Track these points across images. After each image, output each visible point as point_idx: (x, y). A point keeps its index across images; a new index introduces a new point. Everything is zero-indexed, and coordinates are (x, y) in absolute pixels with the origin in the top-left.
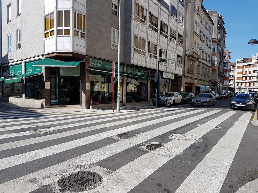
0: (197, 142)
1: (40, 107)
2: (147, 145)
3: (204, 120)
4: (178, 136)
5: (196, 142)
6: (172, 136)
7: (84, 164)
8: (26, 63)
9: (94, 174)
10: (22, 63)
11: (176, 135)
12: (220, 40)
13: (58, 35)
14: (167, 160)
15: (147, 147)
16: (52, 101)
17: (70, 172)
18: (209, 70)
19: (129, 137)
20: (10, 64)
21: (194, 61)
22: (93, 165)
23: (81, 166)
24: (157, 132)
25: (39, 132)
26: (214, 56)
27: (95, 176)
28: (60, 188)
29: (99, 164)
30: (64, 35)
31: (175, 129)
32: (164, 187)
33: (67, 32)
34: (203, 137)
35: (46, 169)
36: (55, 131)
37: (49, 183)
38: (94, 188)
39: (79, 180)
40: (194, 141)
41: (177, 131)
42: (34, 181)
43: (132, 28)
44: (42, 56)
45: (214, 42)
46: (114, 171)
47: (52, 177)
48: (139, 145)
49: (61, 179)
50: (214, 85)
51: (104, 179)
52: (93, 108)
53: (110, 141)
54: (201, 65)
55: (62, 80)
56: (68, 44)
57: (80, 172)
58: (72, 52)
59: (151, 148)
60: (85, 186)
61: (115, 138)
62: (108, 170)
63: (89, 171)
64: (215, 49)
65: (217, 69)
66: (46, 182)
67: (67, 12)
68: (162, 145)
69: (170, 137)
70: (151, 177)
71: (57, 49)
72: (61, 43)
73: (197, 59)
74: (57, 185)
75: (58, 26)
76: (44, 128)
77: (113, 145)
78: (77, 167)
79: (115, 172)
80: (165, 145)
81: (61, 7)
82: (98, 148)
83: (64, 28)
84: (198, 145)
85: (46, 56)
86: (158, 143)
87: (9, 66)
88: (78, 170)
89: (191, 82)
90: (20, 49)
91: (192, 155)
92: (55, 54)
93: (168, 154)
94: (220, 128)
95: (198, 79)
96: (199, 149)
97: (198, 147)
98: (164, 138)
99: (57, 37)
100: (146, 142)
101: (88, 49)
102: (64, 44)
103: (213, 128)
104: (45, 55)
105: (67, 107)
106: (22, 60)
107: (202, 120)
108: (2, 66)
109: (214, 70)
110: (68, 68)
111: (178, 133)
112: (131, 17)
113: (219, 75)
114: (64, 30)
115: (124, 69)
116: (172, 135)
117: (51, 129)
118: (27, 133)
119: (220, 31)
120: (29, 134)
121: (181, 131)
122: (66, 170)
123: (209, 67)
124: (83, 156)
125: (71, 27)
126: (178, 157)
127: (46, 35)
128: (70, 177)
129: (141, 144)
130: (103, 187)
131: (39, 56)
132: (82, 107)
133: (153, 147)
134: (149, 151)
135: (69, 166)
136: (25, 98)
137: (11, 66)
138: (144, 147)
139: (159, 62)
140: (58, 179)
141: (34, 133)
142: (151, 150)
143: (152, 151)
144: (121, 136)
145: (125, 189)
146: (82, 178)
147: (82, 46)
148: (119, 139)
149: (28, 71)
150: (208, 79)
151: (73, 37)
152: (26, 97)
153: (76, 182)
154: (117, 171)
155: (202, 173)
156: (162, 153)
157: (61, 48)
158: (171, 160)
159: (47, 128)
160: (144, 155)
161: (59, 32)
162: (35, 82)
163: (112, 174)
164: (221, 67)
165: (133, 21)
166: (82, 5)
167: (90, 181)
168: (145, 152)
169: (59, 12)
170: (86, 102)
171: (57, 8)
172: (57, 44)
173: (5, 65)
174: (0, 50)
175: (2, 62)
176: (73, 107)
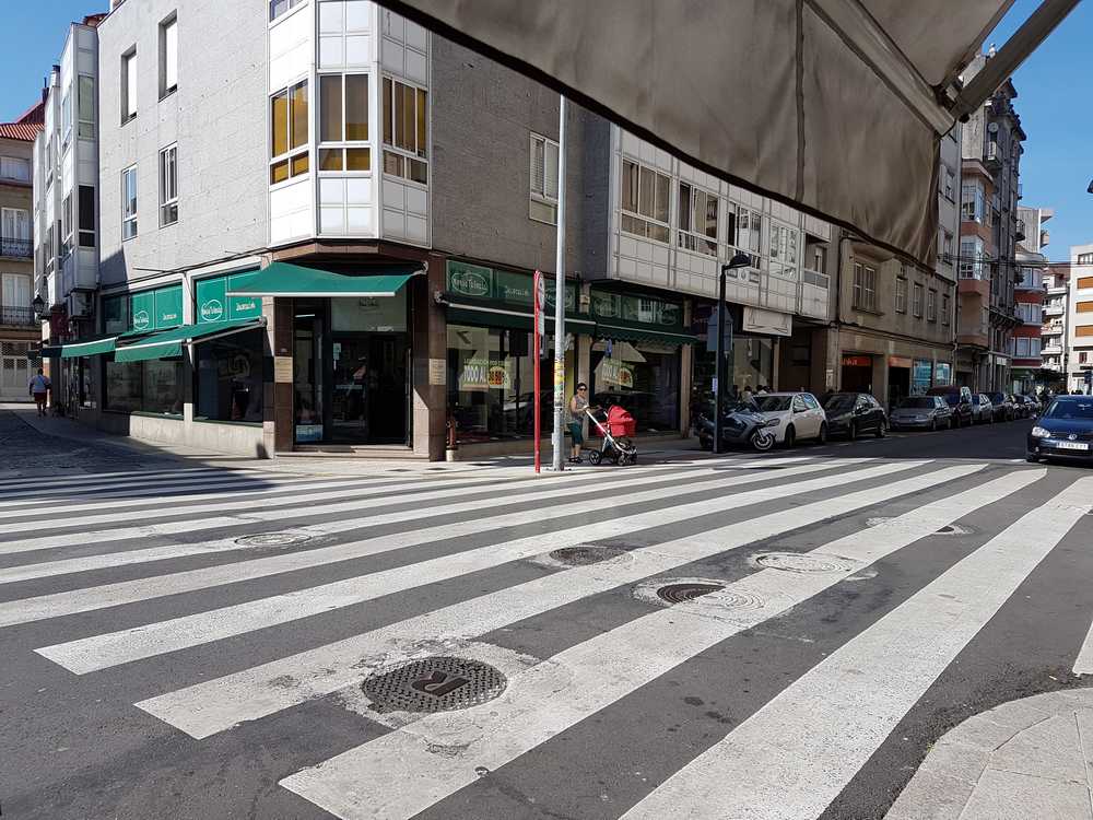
0: (853, 578)
1: (254, 454)
2: (663, 586)
3: (901, 505)
4: (784, 559)
5: (848, 579)
6: (762, 558)
7: (441, 638)
8: (195, 281)
9: (478, 667)
10: (181, 284)
11: (776, 554)
12: (994, 167)
13: (321, 173)
14: (730, 631)
15: (661, 592)
16: (302, 431)
17: (397, 659)
18: (946, 296)
19: (598, 559)
20: (131, 287)
21: (881, 259)
22: (473, 640)
23: (432, 642)
24: (702, 545)
25: (272, 540)
26: (970, 233)
27: (481, 672)
28: (370, 703)
29: (493, 638)
30: (345, 172)
31: (776, 533)
32: (708, 707)
33: (358, 159)
34: (880, 565)
35: (318, 651)
36: (329, 536)
37: (334, 689)
38: (478, 702)
39: (429, 682)
40: (844, 576)
41: (781, 543)
42: (286, 681)
43: (616, 132)
44: (261, 253)
45: (967, 174)
46: (543, 659)
47: (341, 671)
48: (633, 586)
49: (371, 678)
50: (969, 360)
51: (511, 681)
52: (458, 458)
53: (526, 570)
54: (912, 274)
55: (337, 347)
56: (361, 205)
57: (432, 659)
58: (377, 236)
59: (673, 594)
60: (449, 699)
61: (547, 561)
62: (524, 656)
63: (461, 656)
64: (972, 204)
65: (985, 291)
66: (326, 686)
67: (358, 82)
68: (719, 588)
69: (752, 561)
70: (669, 680)
71: (319, 230)
72: (333, 205)
74: (360, 692)
75: (324, 135)
76: (287, 528)
77: (537, 584)
78: (421, 646)
79: (546, 663)
80: (732, 588)
81: (330, 64)
82: (485, 592)
83: (344, 144)
84: (854, 590)
85: (277, 256)
86: (705, 581)
87: (128, 294)
88: (424, 654)
89: (870, 349)
90: (172, 229)
91: (827, 620)
92: (313, 249)
93: (736, 614)
94: (957, 530)
95: (901, 337)
96: (854, 601)
97: (853, 596)
98: (730, 565)
99: (318, 180)
100: (659, 577)
101: (437, 222)
102: (345, 206)
103: (932, 531)
104: (272, 250)
105: (358, 453)
106: (182, 272)
107: (894, 505)
108: (102, 293)
109: (969, 296)
110: (361, 301)
111: (787, 549)
113: (992, 315)
114: (344, 152)
115: (582, 301)
116: (763, 555)
117: (313, 531)
118: (227, 544)
119: (994, 127)
120: (237, 547)
121: (799, 541)
122: (385, 654)
123: (949, 283)
124: (435, 615)
125: (373, 142)
126: (771, 624)
127: (276, 173)
128: (399, 675)
129: (641, 581)
130: (508, 701)
131: (247, 255)
132: (416, 455)
133: (685, 592)
134: (669, 604)
135: (394, 641)
136: (194, 420)
137: (135, 296)
138: (650, 593)
139: (724, 268)
140: (363, 678)
141: (254, 544)
142: (675, 600)
143: (678, 606)
144: (567, 554)
145: (579, 709)
146: (438, 677)
147: (417, 215)
148: (559, 564)
149: (204, 312)
150: (944, 333)
151: (382, 179)
152: (197, 414)
153: (420, 685)
154: (554, 658)
155: (850, 671)
156: (720, 613)
157: (334, 227)
158: (746, 634)
159: (297, 526)
160: (649, 616)
161: (328, 160)
162: (235, 356)
163: (538, 667)
164: (1002, 282)
166: (415, 49)
167: (467, 685)
168: (650, 607)
169: (327, 82)
170: (431, 436)
171: (317, 64)
172: (318, 208)
173: (110, 291)
174: (93, 229)
175: (100, 278)
176: (382, 453)
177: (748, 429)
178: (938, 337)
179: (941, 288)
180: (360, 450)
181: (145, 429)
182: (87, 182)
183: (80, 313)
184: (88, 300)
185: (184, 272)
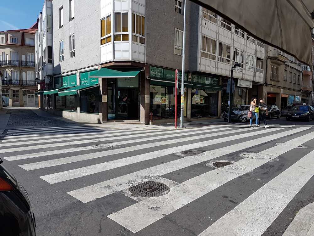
0: (272, 161)
1: (97, 122)
2: (214, 162)
3: (285, 139)
4: (251, 155)
5: (271, 161)
6: (244, 155)
7: (151, 176)
8: (80, 73)
9: (161, 185)
10: (76, 74)
11: (248, 153)
13: (114, 42)
14: (235, 176)
15: (214, 164)
16: (110, 116)
17: (139, 181)
18: (299, 76)
19: (195, 154)
20: (62, 75)
21: (279, 65)
22: (160, 177)
23: (148, 177)
24: (226, 150)
25: (103, 147)
27: (162, 186)
28: (132, 194)
29: (165, 176)
30: (122, 41)
31: (248, 147)
32: (230, 199)
33: (125, 37)
34: (280, 157)
35: (117, 178)
36: (118, 146)
37: (122, 190)
38: (162, 195)
39: (148, 188)
40: (269, 160)
41: (250, 150)
42: (108, 187)
43: (200, 27)
44: (98, 65)
46: (180, 183)
47: (123, 185)
48: (206, 162)
49: (132, 187)
50: (305, 95)
51: (171, 189)
52: (153, 124)
53: (174, 157)
54: (289, 69)
55: (119, 92)
56: (126, 51)
57: (148, 182)
58: (130, 60)
59: (218, 165)
60: (154, 194)
61: (180, 154)
62: (174, 182)
63: (156, 181)
65: (311, 74)
66: (120, 189)
67: (125, 15)
68: (231, 163)
69: (241, 155)
70: (217, 190)
71: (114, 59)
72: (118, 51)
73: (284, 62)
74: (129, 191)
75: (116, 30)
76: (107, 143)
77: (177, 161)
78: (145, 178)
79: (181, 184)
80: (235, 163)
81: (117, 10)
82: (163, 163)
83: (121, 33)
84: (272, 164)
85: (103, 66)
86: (227, 161)
87: (62, 77)
88: (146, 180)
89: (275, 92)
90: (74, 58)
91: (264, 173)
92: (112, 64)
93: (237, 171)
94: (303, 147)
95: (285, 88)
96: (272, 168)
97: (272, 166)
98: (235, 156)
99: (114, 44)
100: (213, 160)
101: (148, 55)
102: (122, 51)
103: (295, 147)
104: (101, 64)
105: (125, 122)
107: (283, 139)
108: (54, 77)
109: (306, 76)
110: (126, 79)
111: (252, 152)
112: (198, 14)
113: (313, 82)
114: (121, 35)
115: (189, 78)
116: (244, 154)
117: (114, 144)
118: (90, 148)
120: (93, 148)
121: (255, 150)
122: (135, 180)
123: (300, 72)
124: (149, 169)
125: (130, 32)
126: (248, 174)
127: (102, 42)
128: (139, 186)
129: (208, 161)
130: (170, 195)
131: (94, 66)
132: (141, 123)
133: (221, 164)
134: (217, 168)
135: (138, 176)
138: (211, 164)
139: (232, 67)
140: (129, 187)
141: (98, 147)
142: (218, 167)
143: (219, 168)
144: (186, 152)
145: (191, 198)
146: (151, 187)
147: (142, 53)
148: (183, 155)
149: (82, 82)
150: (298, 87)
151: (132, 43)
152: (81, 111)
153: (145, 189)
154: (183, 183)
155: (272, 189)
156: (232, 171)
157: (119, 57)
158: (240, 177)
159: (109, 143)
160: (211, 171)
161: (117, 38)
162: (91, 94)
163: (179, 185)
166: (141, 5)
167: (158, 190)
168: (211, 169)
169: (117, 15)
170: (145, 117)
171: (114, 10)
172: (114, 52)
173: (57, 76)
174: (51, 58)
175: (54, 72)
176: (131, 122)
177: (239, 116)
178: (296, 88)
179: (298, 73)
181: (67, 114)
182: (50, 45)
183: (48, 82)
184: (51, 78)
185: (77, 70)
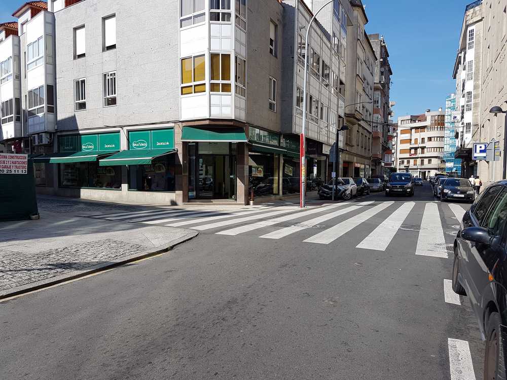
8: (129, 131)
10: (119, 132)
12: (383, 85)
13: (211, 93)
16: (190, 194)
18: (369, 138)
20: (80, 132)
21: (353, 124)
26: (376, 113)
30: (221, 93)
33: (226, 88)
43: (295, 75)
44: (175, 122)
45: (376, 89)
50: (374, 164)
54: (361, 130)
56: (227, 106)
58: (233, 118)
64: (378, 101)
65: (381, 136)
67: (226, 57)
71: (210, 116)
72: (216, 105)
73: (359, 120)
75: (212, 78)
81: (216, 49)
83: (220, 82)
85: (184, 124)
87: (80, 135)
89: (350, 160)
90: (112, 108)
92: (207, 122)
95: (357, 155)
99: (210, 95)
102: (221, 106)
104: (182, 122)
105: (214, 202)
106: (121, 127)
108: (59, 134)
109: (376, 138)
112: (293, 58)
113: (382, 145)
114: (221, 84)
115: (281, 142)
119: (383, 69)
123: (370, 133)
125: (232, 81)
127: (184, 91)
131: (168, 122)
132: (238, 203)
136: (128, 190)
137: (82, 136)
139: (338, 130)
149: (134, 145)
150: (368, 154)
151: (235, 96)
152: (130, 188)
157: (217, 113)
161: (214, 87)
164: (385, 132)
165: (295, 65)
166: (243, 44)
169: (214, 56)
170: (245, 195)
171: (209, 49)
172: (210, 107)
173: (64, 133)
175: (58, 127)
177: (341, 192)
178: (366, 155)
179: (368, 135)
180: (215, 201)
182: (51, 83)
184: (51, 136)
185: (122, 127)
